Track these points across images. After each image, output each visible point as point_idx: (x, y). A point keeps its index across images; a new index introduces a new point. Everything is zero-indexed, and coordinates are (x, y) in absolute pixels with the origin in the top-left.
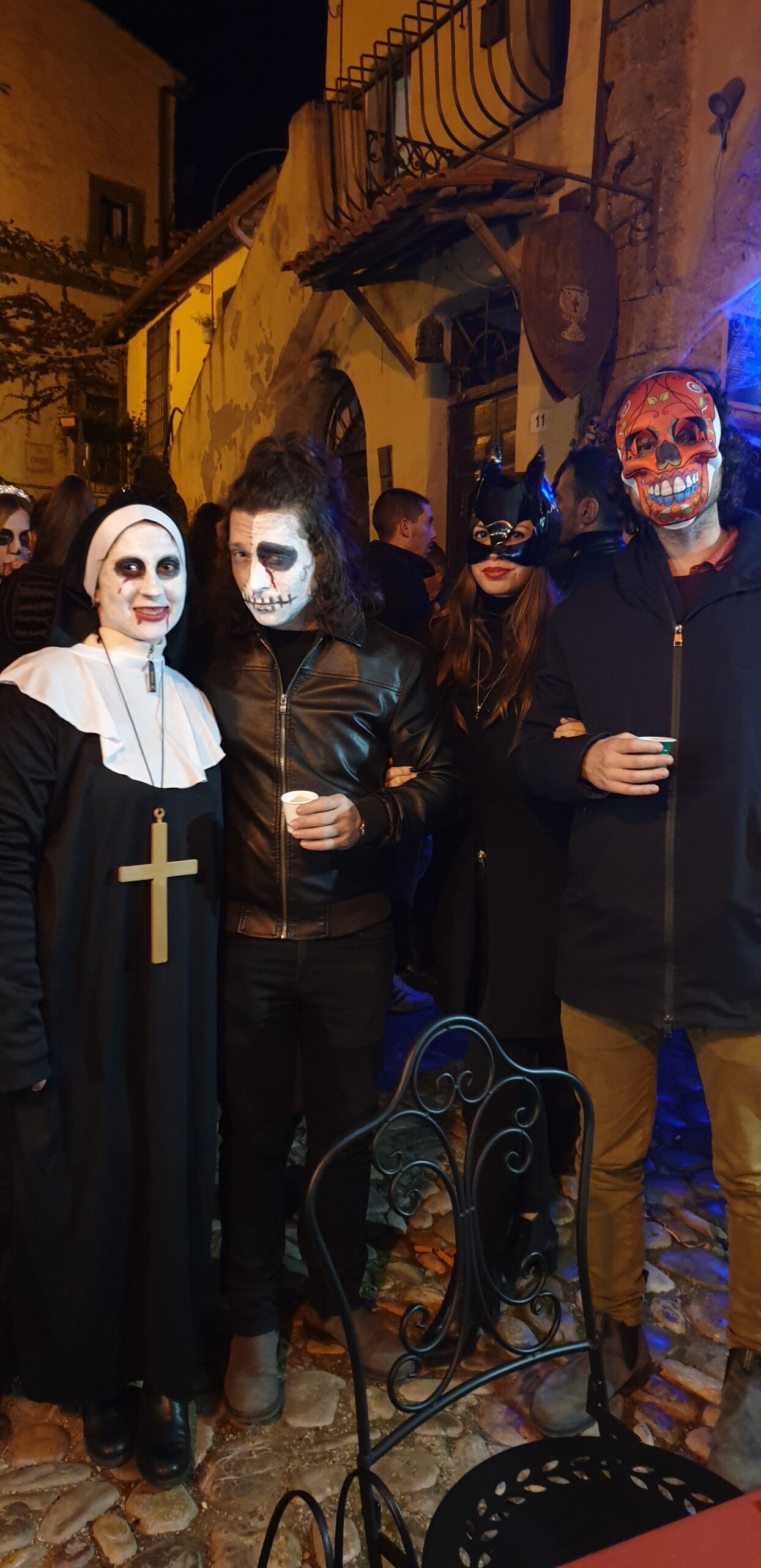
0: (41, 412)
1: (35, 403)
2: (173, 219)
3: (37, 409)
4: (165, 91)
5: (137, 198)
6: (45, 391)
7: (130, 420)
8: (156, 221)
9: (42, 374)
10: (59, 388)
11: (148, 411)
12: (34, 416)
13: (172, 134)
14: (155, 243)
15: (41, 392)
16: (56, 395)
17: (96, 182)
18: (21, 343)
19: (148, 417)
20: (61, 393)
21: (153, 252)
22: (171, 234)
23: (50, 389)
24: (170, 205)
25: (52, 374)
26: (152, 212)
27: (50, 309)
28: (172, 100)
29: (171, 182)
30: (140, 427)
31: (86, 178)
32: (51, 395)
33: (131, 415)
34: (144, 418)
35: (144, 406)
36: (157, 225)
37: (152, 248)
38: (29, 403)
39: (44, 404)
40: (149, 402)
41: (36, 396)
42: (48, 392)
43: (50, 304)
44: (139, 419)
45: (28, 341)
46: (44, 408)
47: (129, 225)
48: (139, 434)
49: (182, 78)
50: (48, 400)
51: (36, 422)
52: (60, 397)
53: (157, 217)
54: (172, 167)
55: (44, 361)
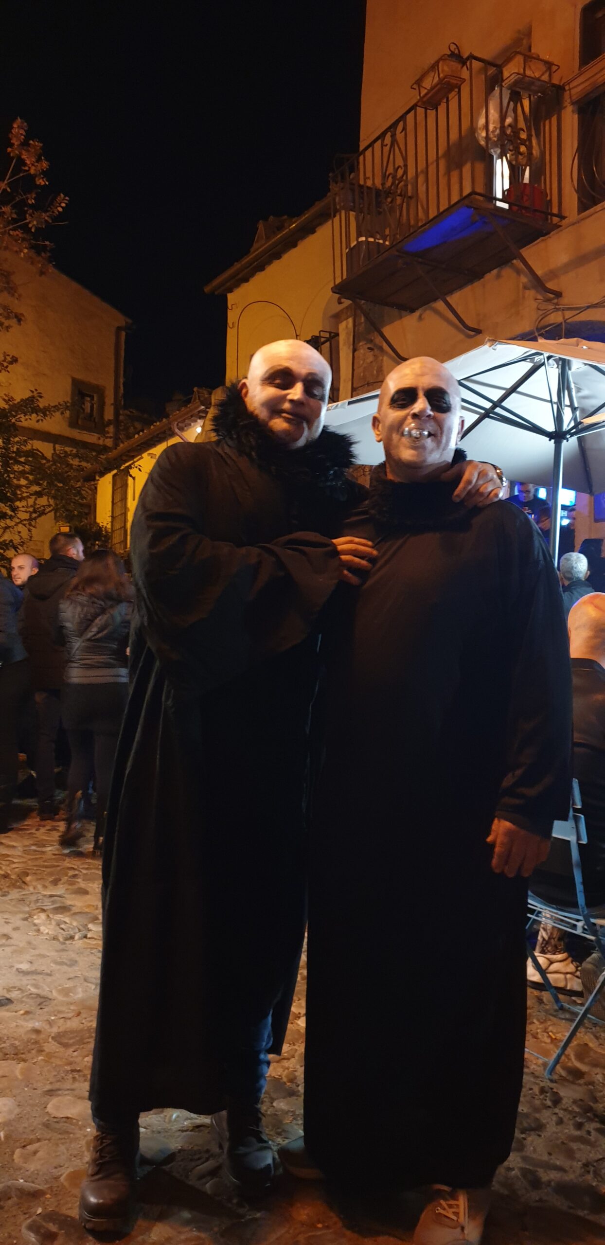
0: (37, 521)
1: (34, 515)
2: (122, 403)
3: (35, 519)
4: (119, 329)
5: (100, 391)
6: (40, 508)
7: (100, 527)
8: (112, 404)
9: (39, 497)
10: (49, 506)
11: (112, 522)
12: (33, 523)
13: (123, 353)
14: (111, 417)
15: (38, 508)
16: (47, 510)
17: (75, 383)
18: (27, 479)
19: (112, 525)
20: (50, 509)
21: (110, 422)
22: (121, 412)
23: (44, 506)
24: (121, 395)
25: (44, 497)
26: (110, 399)
27: (45, 458)
28: (123, 334)
29: (122, 380)
30: (106, 532)
31: (70, 380)
32: (44, 510)
33: (101, 525)
34: (109, 526)
35: (110, 519)
36: (112, 407)
37: (109, 420)
38: (30, 515)
39: (39, 516)
40: (113, 517)
41: (35, 511)
42: (42, 508)
43: (45, 455)
44: (106, 527)
45: (31, 477)
46: (39, 518)
47: (95, 409)
48: (105, 536)
49: (130, 321)
50: (43, 513)
51: (34, 527)
52: (50, 511)
53: (112, 401)
54: (122, 372)
55: (40, 489)
